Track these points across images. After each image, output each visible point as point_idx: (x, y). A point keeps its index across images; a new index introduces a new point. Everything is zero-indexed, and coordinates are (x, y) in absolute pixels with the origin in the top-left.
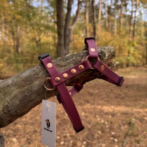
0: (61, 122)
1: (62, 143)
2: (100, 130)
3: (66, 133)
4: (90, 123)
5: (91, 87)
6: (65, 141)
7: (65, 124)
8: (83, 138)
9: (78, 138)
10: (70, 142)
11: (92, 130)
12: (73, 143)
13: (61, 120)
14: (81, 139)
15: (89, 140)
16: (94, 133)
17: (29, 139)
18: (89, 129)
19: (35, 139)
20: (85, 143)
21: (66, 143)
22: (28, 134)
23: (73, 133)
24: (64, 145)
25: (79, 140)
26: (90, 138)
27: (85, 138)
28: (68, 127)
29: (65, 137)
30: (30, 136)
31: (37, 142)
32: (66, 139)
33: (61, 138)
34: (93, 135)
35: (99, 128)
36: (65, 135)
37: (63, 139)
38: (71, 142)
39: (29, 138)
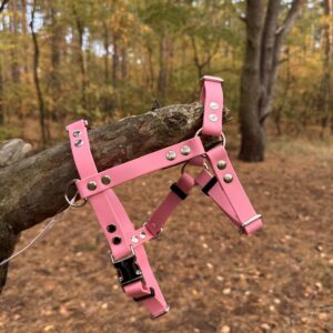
0: (231, 247)
1: (227, 291)
2: (321, 280)
3: (238, 272)
4: (298, 261)
5: (320, 178)
6: (233, 289)
7: (240, 253)
8: (274, 290)
9: (265, 289)
10: (244, 292)
11: (300, 277)
12: (251, 296)
13: (233, 245)
14: (271, 291)
15: (289, 297)
16: (304, 285)
17: (161, 271)
18: (295, 274)
19: (173, 274)
20: (277, 301)
21: (235, 294)
22: (160, 260)
23: (254, 274)
24: (230, 296)
25: (266, 292)
26: (292, 295)
27: (279, 292)
28: (246, 260)
29: (237, 280)
30: (164, 265)
31: (175, 279)
32: (237, 286)
33: (225, 281)
34: (301, 289)
35: (321, 275)
36: (236, 276)
37: (229, 283)
38: (247, 293)
39: (162, 268)
